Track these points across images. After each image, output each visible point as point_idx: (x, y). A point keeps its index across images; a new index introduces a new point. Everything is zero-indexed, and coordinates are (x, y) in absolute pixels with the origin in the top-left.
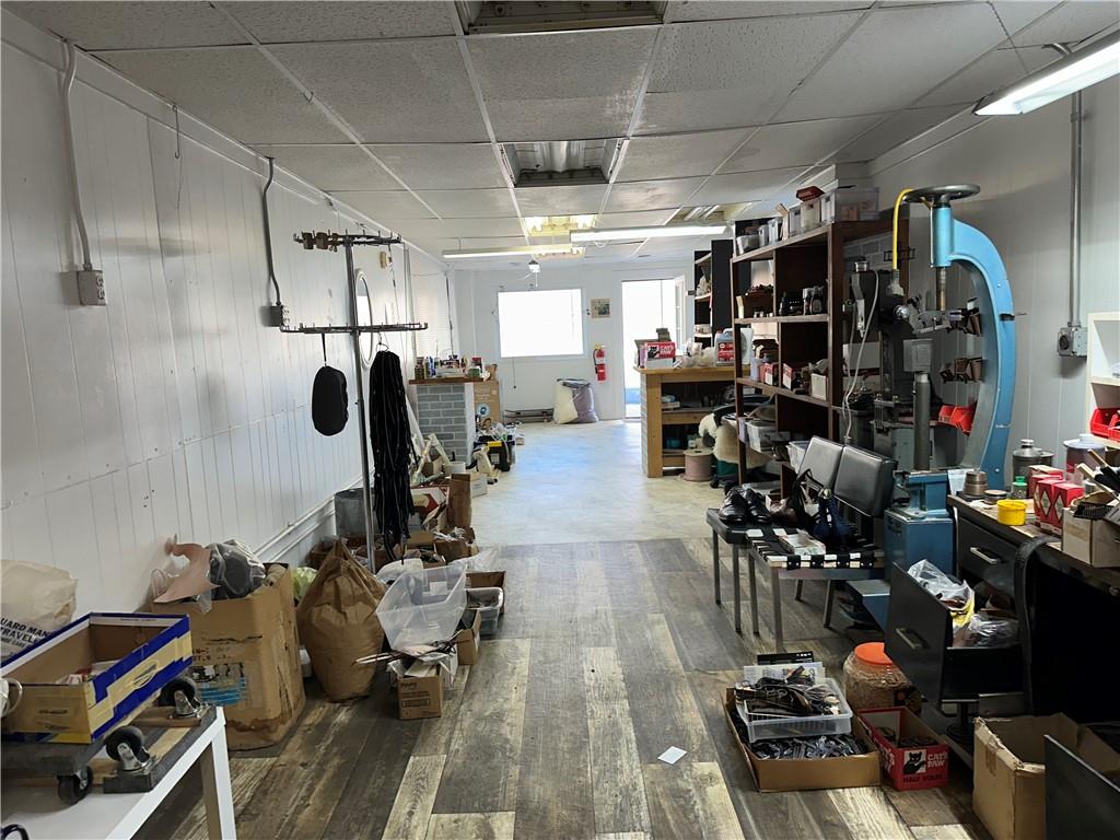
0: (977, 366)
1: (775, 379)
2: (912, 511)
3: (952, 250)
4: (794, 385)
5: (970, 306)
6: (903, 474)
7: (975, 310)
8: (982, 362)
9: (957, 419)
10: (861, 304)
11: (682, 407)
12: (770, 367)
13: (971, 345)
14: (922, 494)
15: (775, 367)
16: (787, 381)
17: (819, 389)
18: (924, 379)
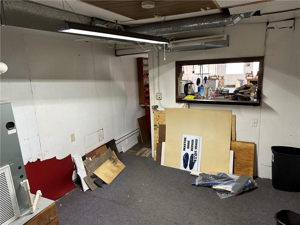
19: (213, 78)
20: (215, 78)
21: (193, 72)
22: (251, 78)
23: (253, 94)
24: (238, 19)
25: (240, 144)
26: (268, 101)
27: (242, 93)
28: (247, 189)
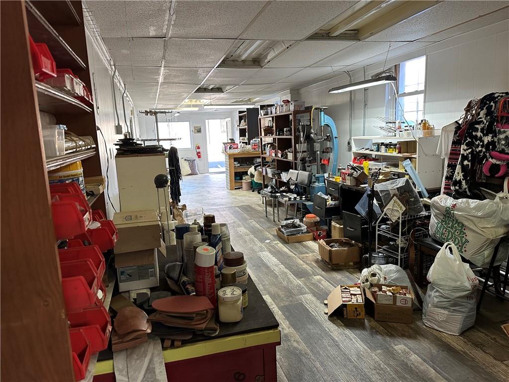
0: (330, 149)
1: (276, 155)
2: (316, 184)
3: (324, 122)
4: (282, 156)
5: (328, 135)
6: (314, 176)
7: (329, 136)
8: (331, 148)
9: (326, 162)
10: (302, 134)
11: (240, 166)
12: (274, 151)
13: (329, 144)
14: (319, 180)
15: (276, 151)
16: (280, 155)
17: (290, 157)
18: (319, 152)
22: (236, 151)
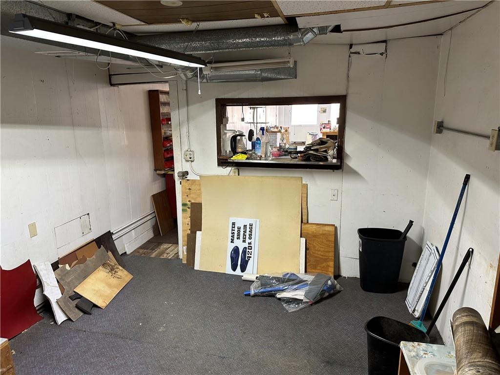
19: (272, 130)
20: (276, 130)
21: (243, 120)
22: (328, 130)
23: (331, 152)
24: (310, 36)
25: (314, 227)
26: (352, 162)
27: (316, 150)
28: (327, 294)
